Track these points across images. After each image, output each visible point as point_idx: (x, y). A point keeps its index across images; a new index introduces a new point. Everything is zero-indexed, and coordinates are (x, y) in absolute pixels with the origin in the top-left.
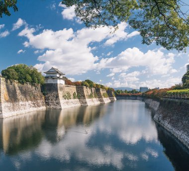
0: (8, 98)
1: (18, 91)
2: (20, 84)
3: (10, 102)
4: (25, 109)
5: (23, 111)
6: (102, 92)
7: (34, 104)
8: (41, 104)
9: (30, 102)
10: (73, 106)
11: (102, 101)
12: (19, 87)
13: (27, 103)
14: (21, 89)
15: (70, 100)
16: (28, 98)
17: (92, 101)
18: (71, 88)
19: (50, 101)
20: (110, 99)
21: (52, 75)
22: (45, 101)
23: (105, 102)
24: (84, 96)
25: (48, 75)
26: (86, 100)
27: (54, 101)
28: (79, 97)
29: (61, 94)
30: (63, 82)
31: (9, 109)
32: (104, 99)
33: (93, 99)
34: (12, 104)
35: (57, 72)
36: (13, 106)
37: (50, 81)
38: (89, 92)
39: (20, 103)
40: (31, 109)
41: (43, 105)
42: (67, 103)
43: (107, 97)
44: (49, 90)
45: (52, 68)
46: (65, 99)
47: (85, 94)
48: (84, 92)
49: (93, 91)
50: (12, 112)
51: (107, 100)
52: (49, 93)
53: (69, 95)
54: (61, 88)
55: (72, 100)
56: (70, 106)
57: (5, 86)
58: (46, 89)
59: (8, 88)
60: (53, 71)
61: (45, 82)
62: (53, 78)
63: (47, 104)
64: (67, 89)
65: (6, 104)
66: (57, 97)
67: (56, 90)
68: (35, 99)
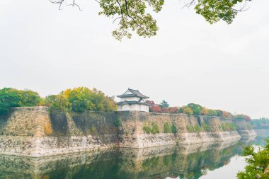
0: (50, 131)
1: (71, 123)
2: (74, 114)
3: (54, 136)
4: (78, 146)
5: (75, 149)
6: (217, 121)
7: (97, 139)
8: (109, 139)
9: (90, 136)
10: (162, 143)
11: (216, 136)
12: (73, 117)
13: (84, 138)
14: (76, 120)
15: (157, 135)
16: (88, 131)
17: (199, 136)
18: (161, 117)
19: (124, 136)
20: (240, 133)
21: (128, 100)
22: (118, 135)
23: (223, 139)
24: (182, 129)
25: (123, 100)
26: (186, 135)
27: (130, 136)
28: (175, 131)
29: (140, 126)
30: (145, 109)
31: (50, 144)
32: (221, 133)
33: (201, 133)
34: (56, 138)
35: (134, 94)
36: (59, 141)
37: (126, 108)
38: (194, 122)
39: (72, 138)
40: (91, 146)
41: (113, 141)
42: (151, 139)
43: (231, 130)
44: (125, 120)
45: (129, 89)
46: (148, 133)
47: (184, 125)
48: (183, 121)
49: (202, 121)
50: (55, 150)
51: (232, 134)
52: (124, 124)
53: (156, 127)
54: (142, 117)
55: (162, 135)
56: (155, 144)
57: (47, 116)
58: (120, 119)
59: (53, 118)
60: (130, 93)
61: (119, 109)
62: (130, 104)
63: (121, 140)
64: (153, 119)
65: (47, 138)
66: (134, 130)
67: (134, 119)
68: (99, 133)
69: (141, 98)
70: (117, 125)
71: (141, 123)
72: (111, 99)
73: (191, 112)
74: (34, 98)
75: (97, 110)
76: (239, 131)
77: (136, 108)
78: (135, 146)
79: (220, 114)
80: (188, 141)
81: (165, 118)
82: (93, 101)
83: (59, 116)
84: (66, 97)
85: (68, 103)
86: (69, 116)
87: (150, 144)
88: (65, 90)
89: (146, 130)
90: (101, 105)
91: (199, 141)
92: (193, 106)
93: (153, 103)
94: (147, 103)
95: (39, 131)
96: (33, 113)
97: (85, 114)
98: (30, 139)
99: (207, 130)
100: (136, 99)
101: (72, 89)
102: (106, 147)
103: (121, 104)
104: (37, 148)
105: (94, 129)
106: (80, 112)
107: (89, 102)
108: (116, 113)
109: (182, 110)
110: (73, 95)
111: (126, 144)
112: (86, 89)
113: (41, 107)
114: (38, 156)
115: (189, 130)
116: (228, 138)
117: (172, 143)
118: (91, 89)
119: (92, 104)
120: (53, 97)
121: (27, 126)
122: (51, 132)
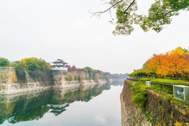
1: (27, 76)
2: (29, 71)
3: (18, 82)
4: (32, 87)
5: (30, 89)
6: (98, 75)
7: (41, 84)
8: (48, 84)
9: (38, 83)
10: (74, 85)
11: (97, 82)
13: (35, 83)
14: (30, 74)
15: (71, 82)
16: (37, 80)
17: (90, 82)
18: (73, 73)
19: (55, 82)
20: (106, 80)
21: (57, 64)
22: (52, 82)
23: (100, 82)
24: (83, 78)
25: (55, 64)
26: (85, 81)
27: (58, 82)
28: (79, 79)
29: (63, 77)
30: (66, 69)
31: (16, 87)
32: (99, 80)
33: (91, 81)
34: (20, 84)
35: (61, 62)
36: (21, 85)
37: (56, 68)
38: (88, 76)
39: (28, 83)
40: (38, 87)
41: (50, 85)
42: (69, 83)
43: (103, 79)
44: (56, 74)
45: (59, 60)
46: (67, 80)
47: (84, 77)
48: (83, 75)
49: (91, 75)
50: (19, 90)
51: (103, 81)
52: (55, 77)
53: (71, 78)
54: (65, 73)
55: (74, 81)
56: (70, 86)
57: (14, 72)
58: (53, 74)
59: (17, 73)
60: (59, 61)
61: (53, 69)
62: (59, 66)
63: (54, 84)
64: (69, 74)
65: (14, 84)
66: (60, 79)
67: (60, 74)
68: (43, 81)
69: (64, 64)
70: (51, 77)
71: (64, 76)
72: (49, 64)
73: (87, 71)
74: (6, 62)
75: (42, 69)
76: (106, 79)
77: (61, 69)
78: (61, 87)
79: (99, 72)
80: (85, 84)
81: (75, 74)
82: (40, 65)
83: (21, 72)
84: (25, 62)
85: (26, 65)
86: (26, 72)
87: (68, 86)
88: (24, 58)
89: (67, 79)
90: (44, 67)
91: (90, 84)
92: (87, 68)
93: (69, 66)
94: (67, 66)
95: (10, 80)
96: (6, 70)
97: (35, 71)
98: (4, 84)
99: (94, 79)
100: (62, 64)
101: (28, 58)
102: (46, 88)
103: (54, 66)
104: (9, 89)
105: (40, 79)
106: (32, 70)
107: (37, 65)
108: (51, 71)
109: (83, 70)
110: (28, 61)
111: (57, 86)
112: (36, 58)
113: (11, 67)
114: (9, 93)
115: (86, 79)
116: (102, 82)
117: (78, 85)
118: (38, 58)
119: (39, 66)
120: (18, 62)
121: (2, 77)
122: (16, 80)
